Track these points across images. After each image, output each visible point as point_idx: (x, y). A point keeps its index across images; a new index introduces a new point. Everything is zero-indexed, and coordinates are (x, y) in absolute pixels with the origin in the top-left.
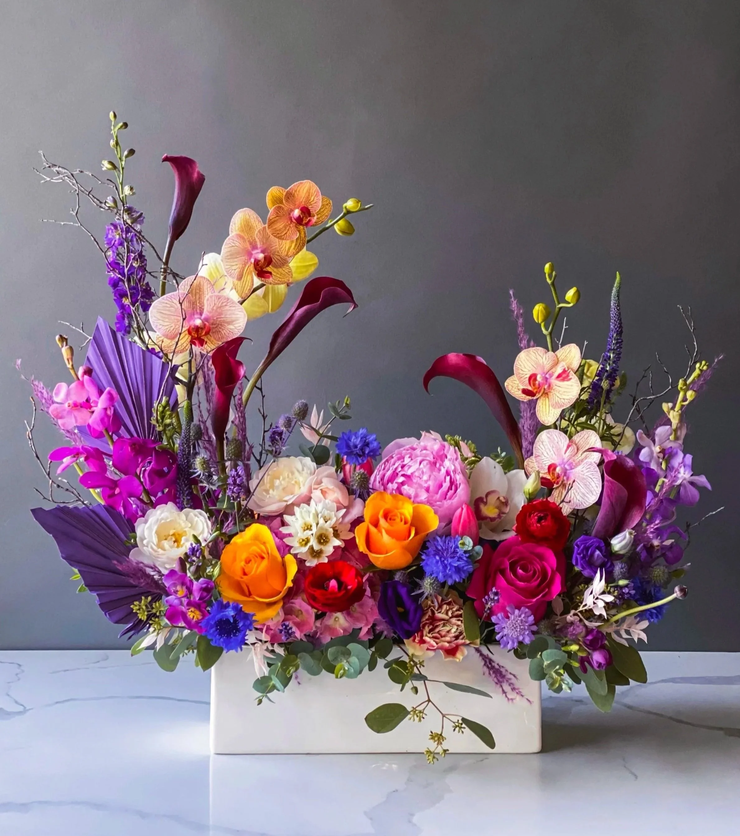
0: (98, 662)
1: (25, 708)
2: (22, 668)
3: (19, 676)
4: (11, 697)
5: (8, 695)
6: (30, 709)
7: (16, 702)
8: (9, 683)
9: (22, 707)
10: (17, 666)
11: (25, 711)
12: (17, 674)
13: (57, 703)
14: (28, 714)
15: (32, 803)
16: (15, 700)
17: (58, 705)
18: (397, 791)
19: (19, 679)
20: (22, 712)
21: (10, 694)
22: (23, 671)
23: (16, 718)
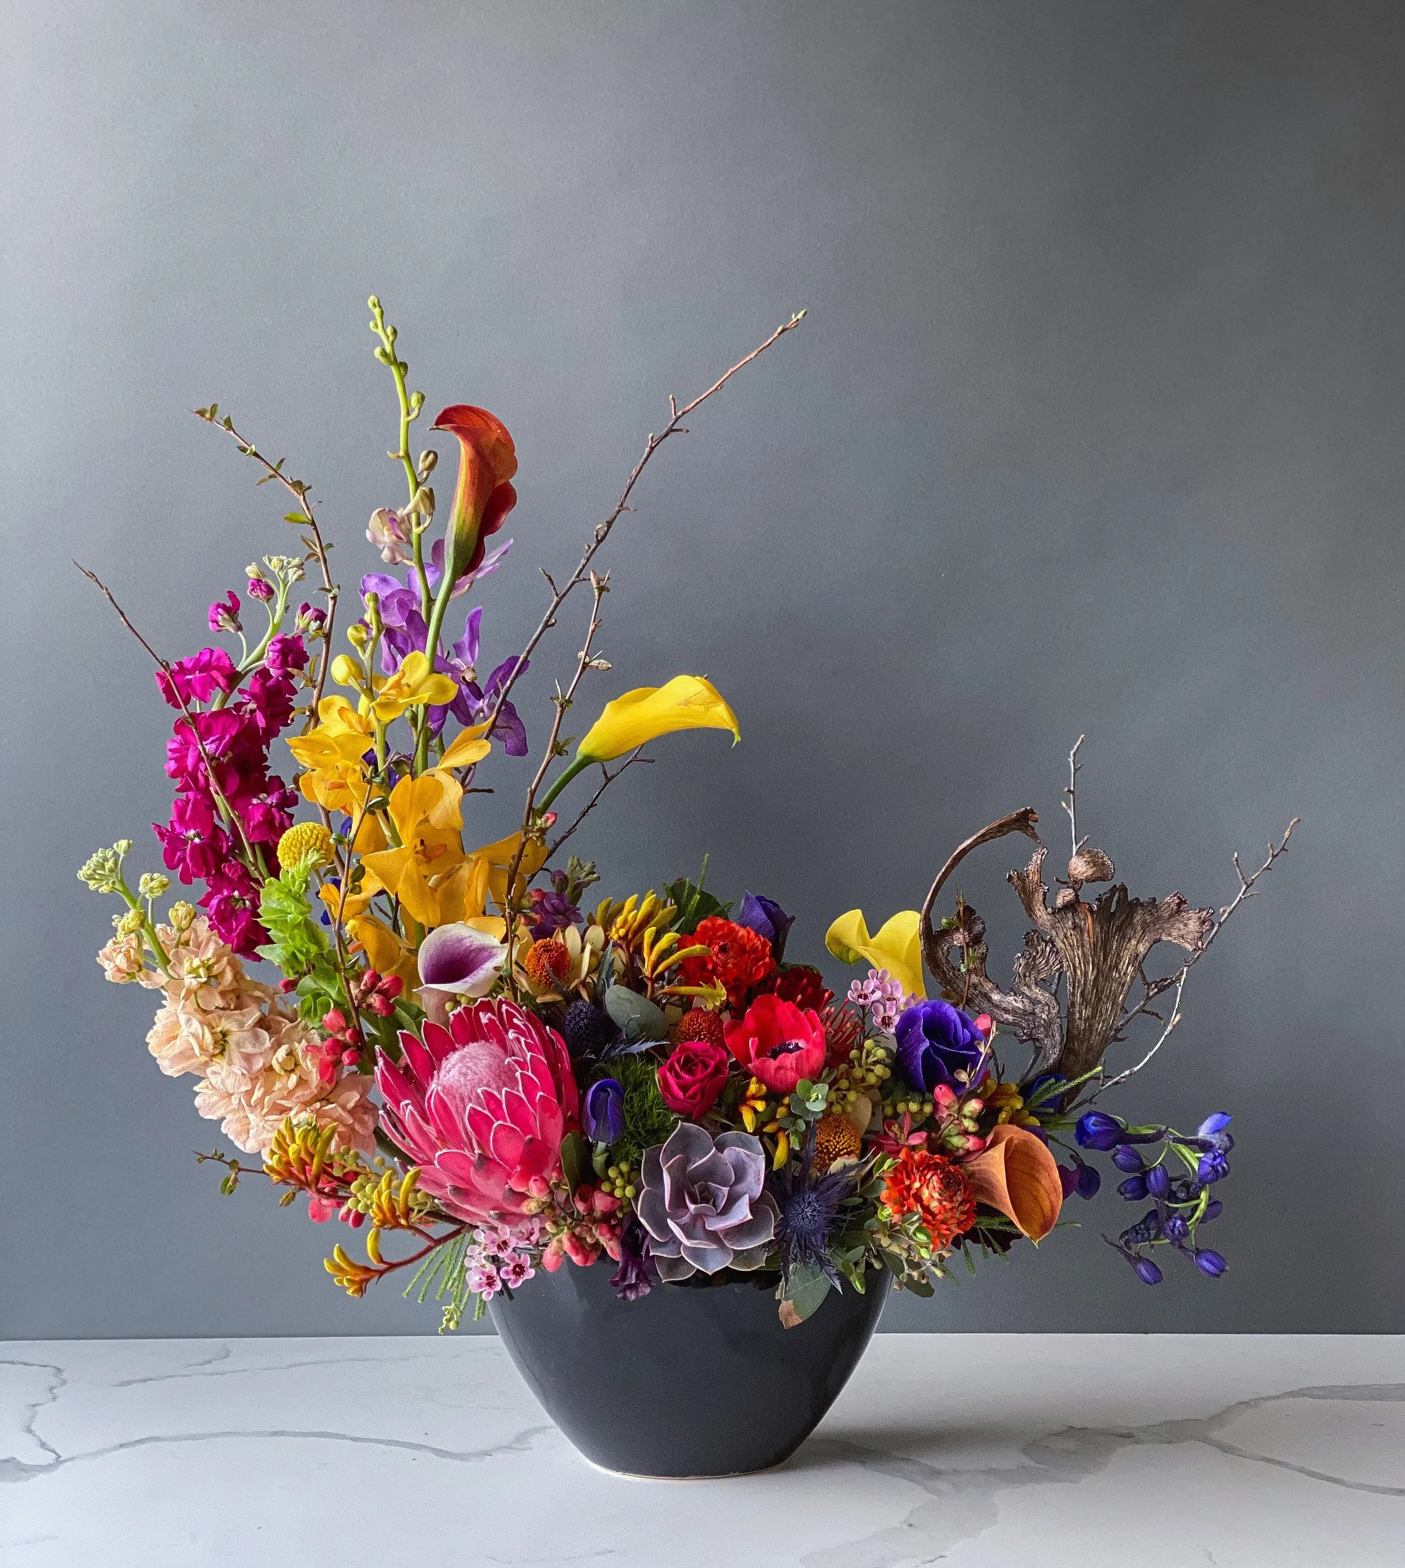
0: (209, 1362)
1: (59, 1456)
2: (65, 1375)
3: (55, 1391)
4: (35, 1435)
5: (29, 1431)
6: (72, 1459)
7: (43, 1445)
8: (34, 1406)
9: (54, 1456)
10: (54, 1371)
11: (59, 1461)
12: (51, 1389)
13: (121, 1446)
14: (63, 1466)
16: (40, 1440)
17: (122, 1451)
19: (54, 1399)
20: (51, 1465)
21: (33, 1428)
22: (64, 1382)
23: (41, 1479)
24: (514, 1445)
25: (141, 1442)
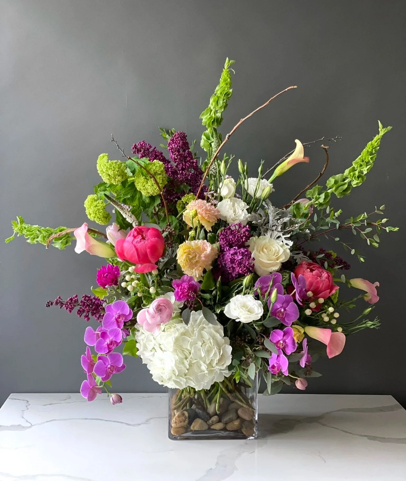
0: (66, 400)
1: (32, 424)
2: (29, 403)
3: (27, 407)
5: (23, 418)
6: (34, 425)
7: (27, 421)
8: (23, 411)
9: (30, 424)
10: (26, 401)
11: (32, 425)
13: (47, 422)
14: (33, 427)
15: (37, 475)
16: (26, 420)
18: (211, 469)
19: (28, 409)
20: (30, 427)
21: (24, 417)
22: (30, 405)
23: (28, 430)
24: (146, 423)
25: (52, 421)
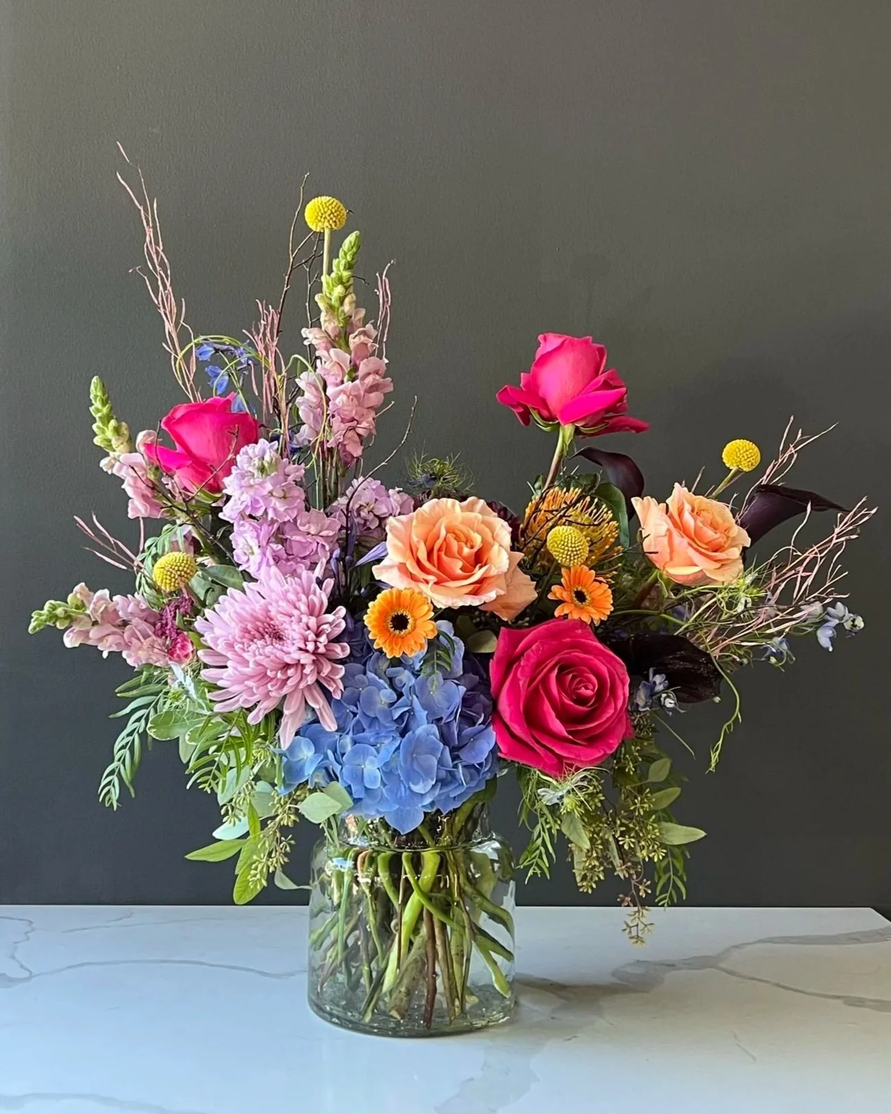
0: (120, 919)
1: (31, 972)
2: (34, 926)
3: (28, 935)
4: (17, 960)
5: (13, 957)
6: (38, 975)
7: (22, 966)
8: (16, 943)
9: (27, 973)
10: (27, 923)
11: (31, 976)
12: (26, 933)
13: (69, 967)
14: (34, 979)
16: (20, 963)
17: (69, 970)
18: (472, 1079)
19: (28, 939)
20: (26, 979)
21: (16, 955)
22: (33, 930)
23: (20, 986)
25: (81, 965)
